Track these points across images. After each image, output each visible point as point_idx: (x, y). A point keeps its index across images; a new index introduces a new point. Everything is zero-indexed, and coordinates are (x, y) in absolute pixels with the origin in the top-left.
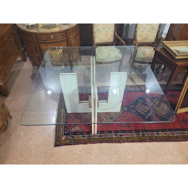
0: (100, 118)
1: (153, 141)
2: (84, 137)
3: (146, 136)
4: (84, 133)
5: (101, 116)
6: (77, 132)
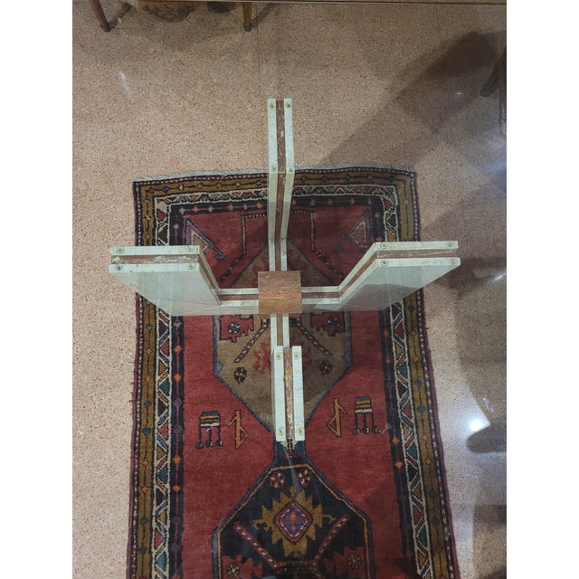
0: (243, 331)
1: (133, 531)
3: (155, 508)
5: (251, 335)
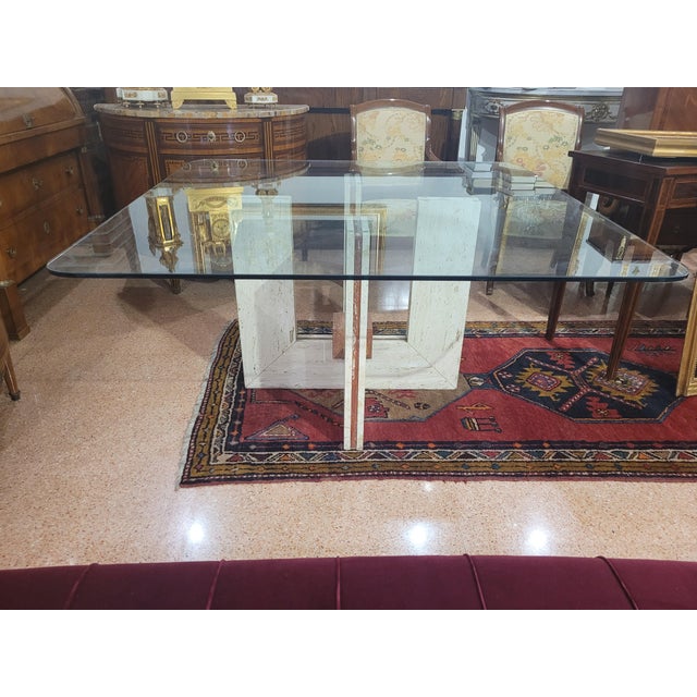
0: (378, 404)
2: (308, 457)
3: (572, 459)
4: (311, 446)
5: (381, 399)
6: (279, 444)
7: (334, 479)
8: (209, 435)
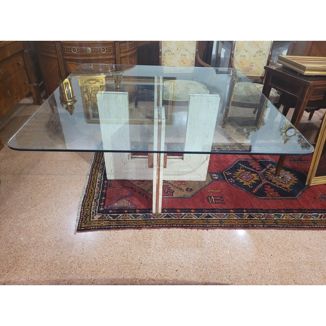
0: (169, 189)
1: (270, 227)
2: (136, 217)
3: (256, 218)
4: (138, 211)
5: (170, 186)
6: (123, 209)
7: (148, 228)
8: (90, 205)
